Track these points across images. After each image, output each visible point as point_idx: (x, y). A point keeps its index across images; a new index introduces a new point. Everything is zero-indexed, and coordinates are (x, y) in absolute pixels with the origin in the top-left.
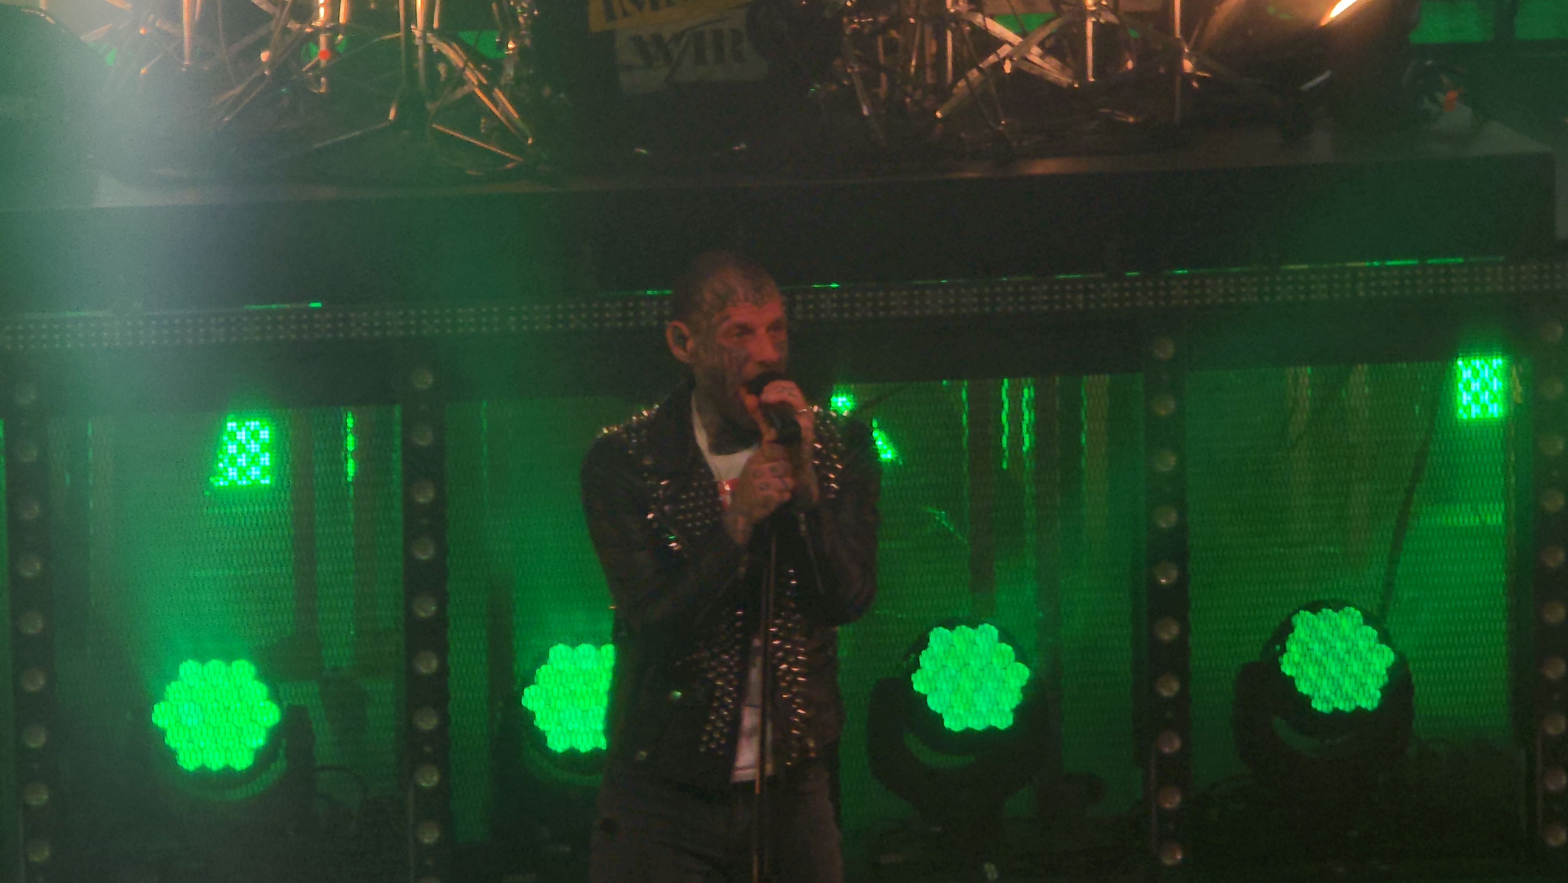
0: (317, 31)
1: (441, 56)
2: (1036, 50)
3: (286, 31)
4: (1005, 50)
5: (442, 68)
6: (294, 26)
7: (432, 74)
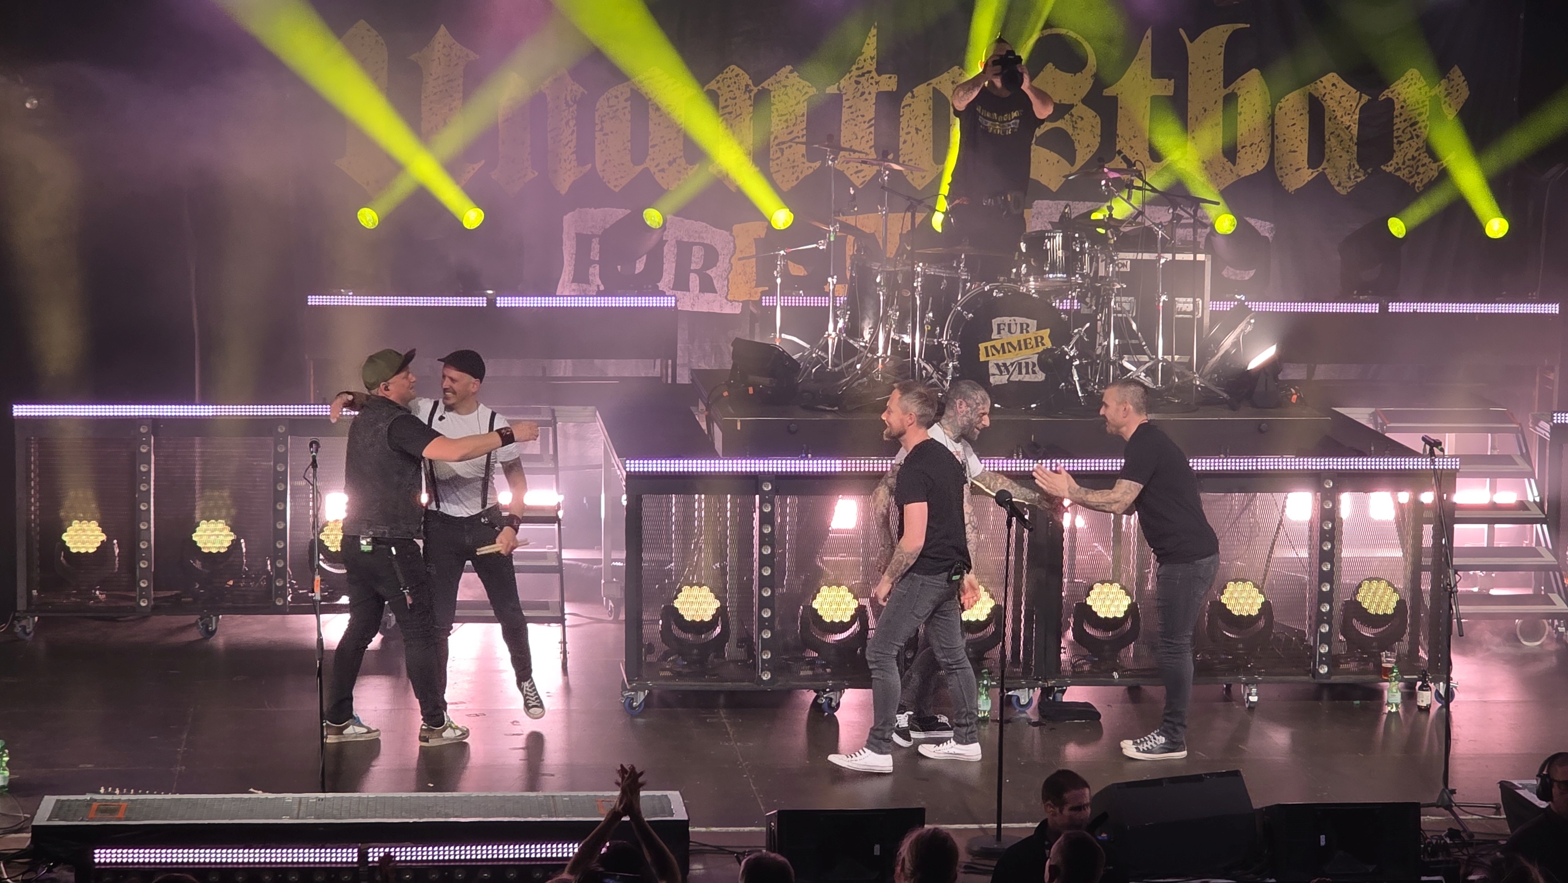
0: (879, 358)
1: (925, 368)
3: (867, 357)
5: (924, 372)
6: (870, 355)
7: (920, 373)
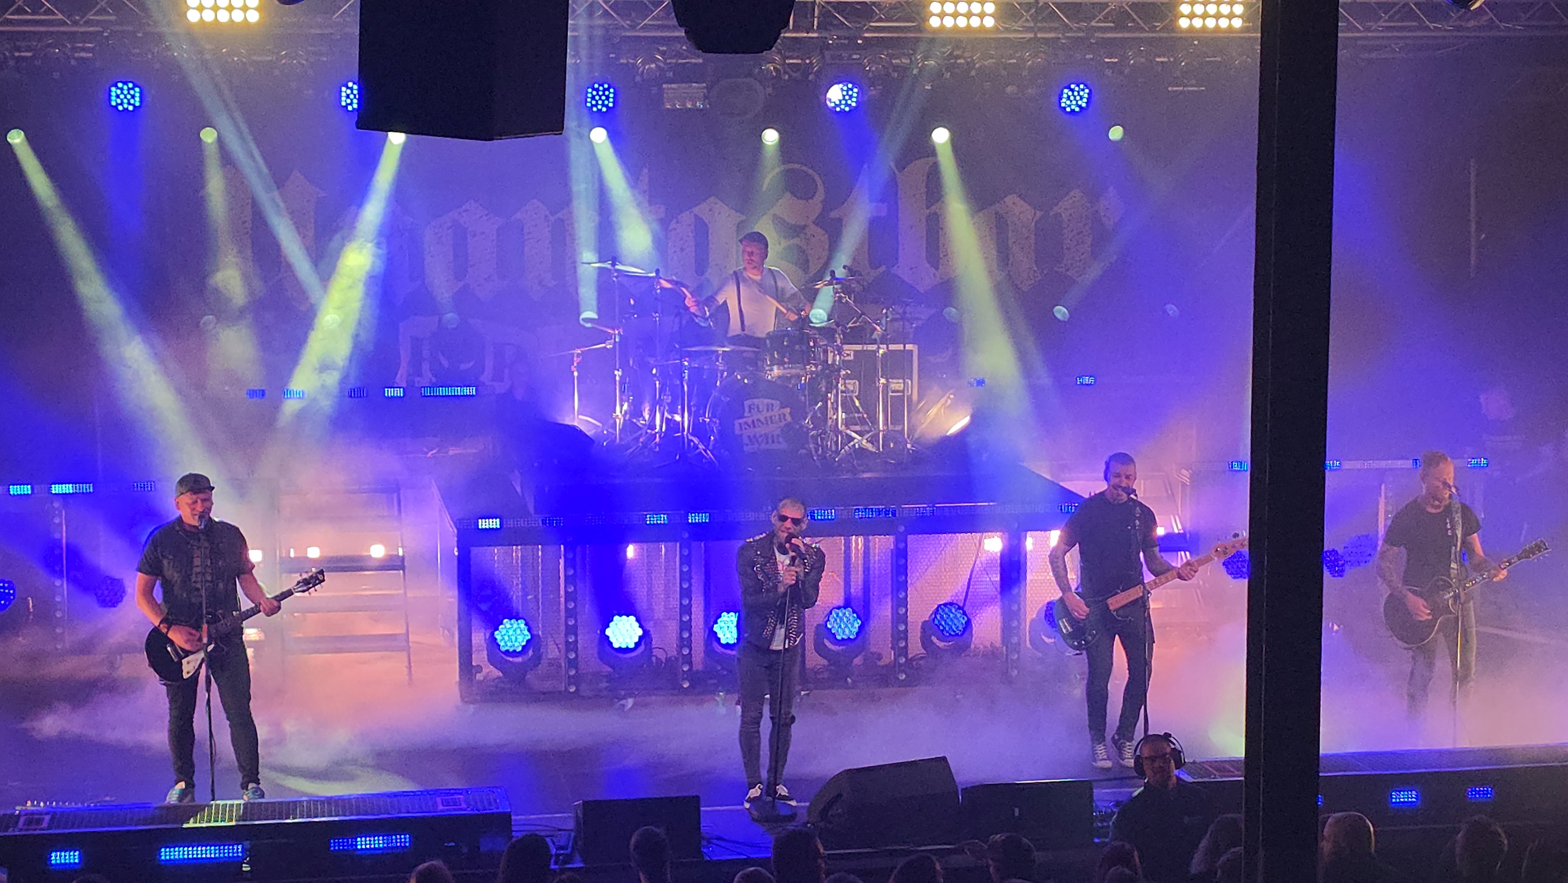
2: (864, 442)
4: (856, 441)
7: (689, 444)
